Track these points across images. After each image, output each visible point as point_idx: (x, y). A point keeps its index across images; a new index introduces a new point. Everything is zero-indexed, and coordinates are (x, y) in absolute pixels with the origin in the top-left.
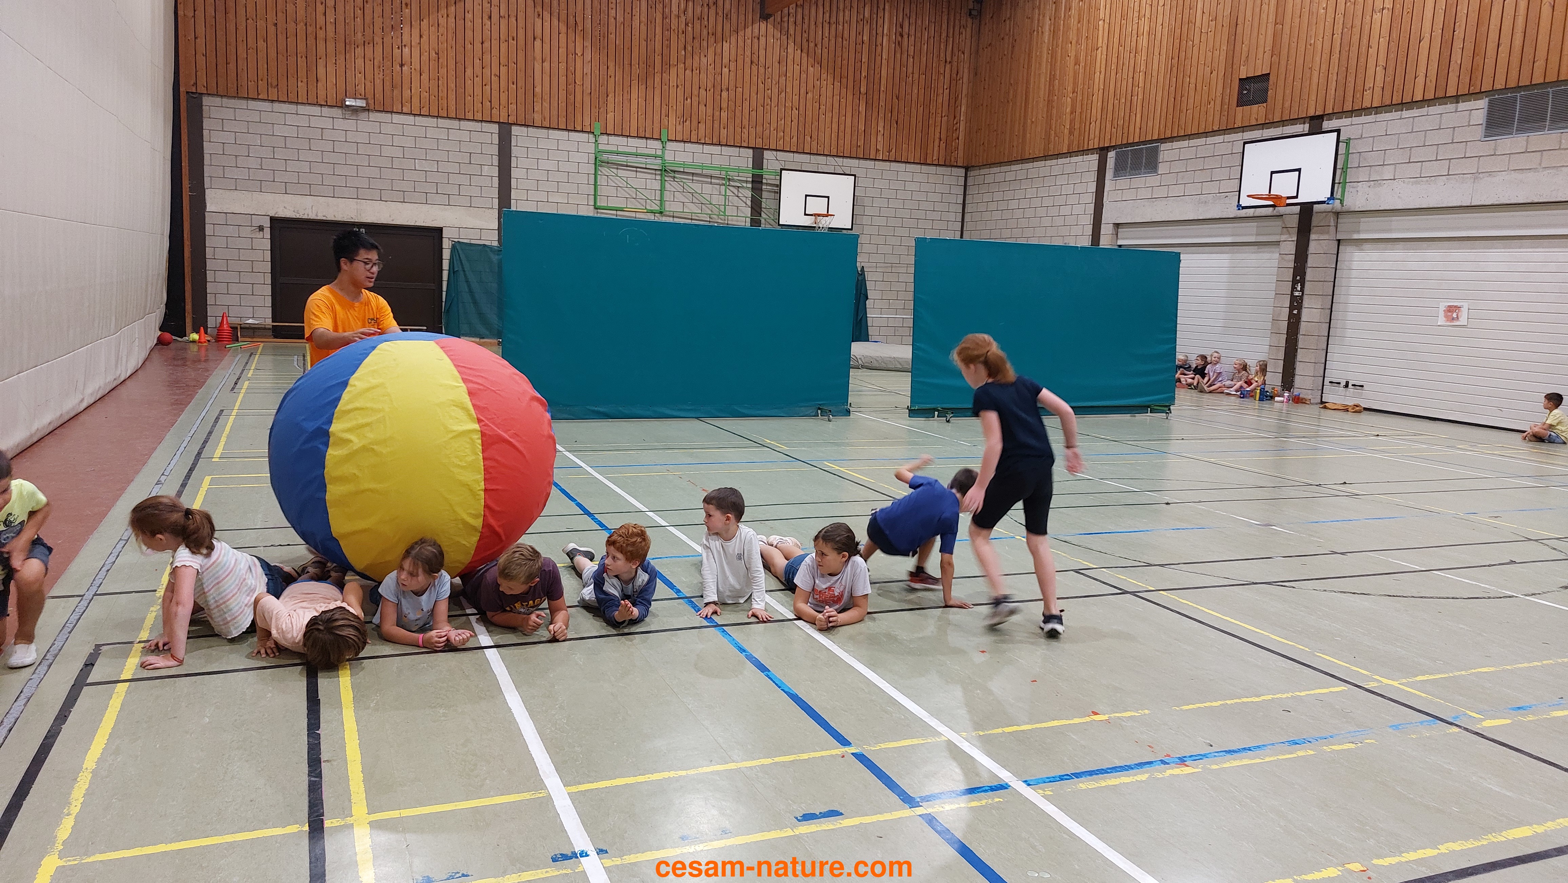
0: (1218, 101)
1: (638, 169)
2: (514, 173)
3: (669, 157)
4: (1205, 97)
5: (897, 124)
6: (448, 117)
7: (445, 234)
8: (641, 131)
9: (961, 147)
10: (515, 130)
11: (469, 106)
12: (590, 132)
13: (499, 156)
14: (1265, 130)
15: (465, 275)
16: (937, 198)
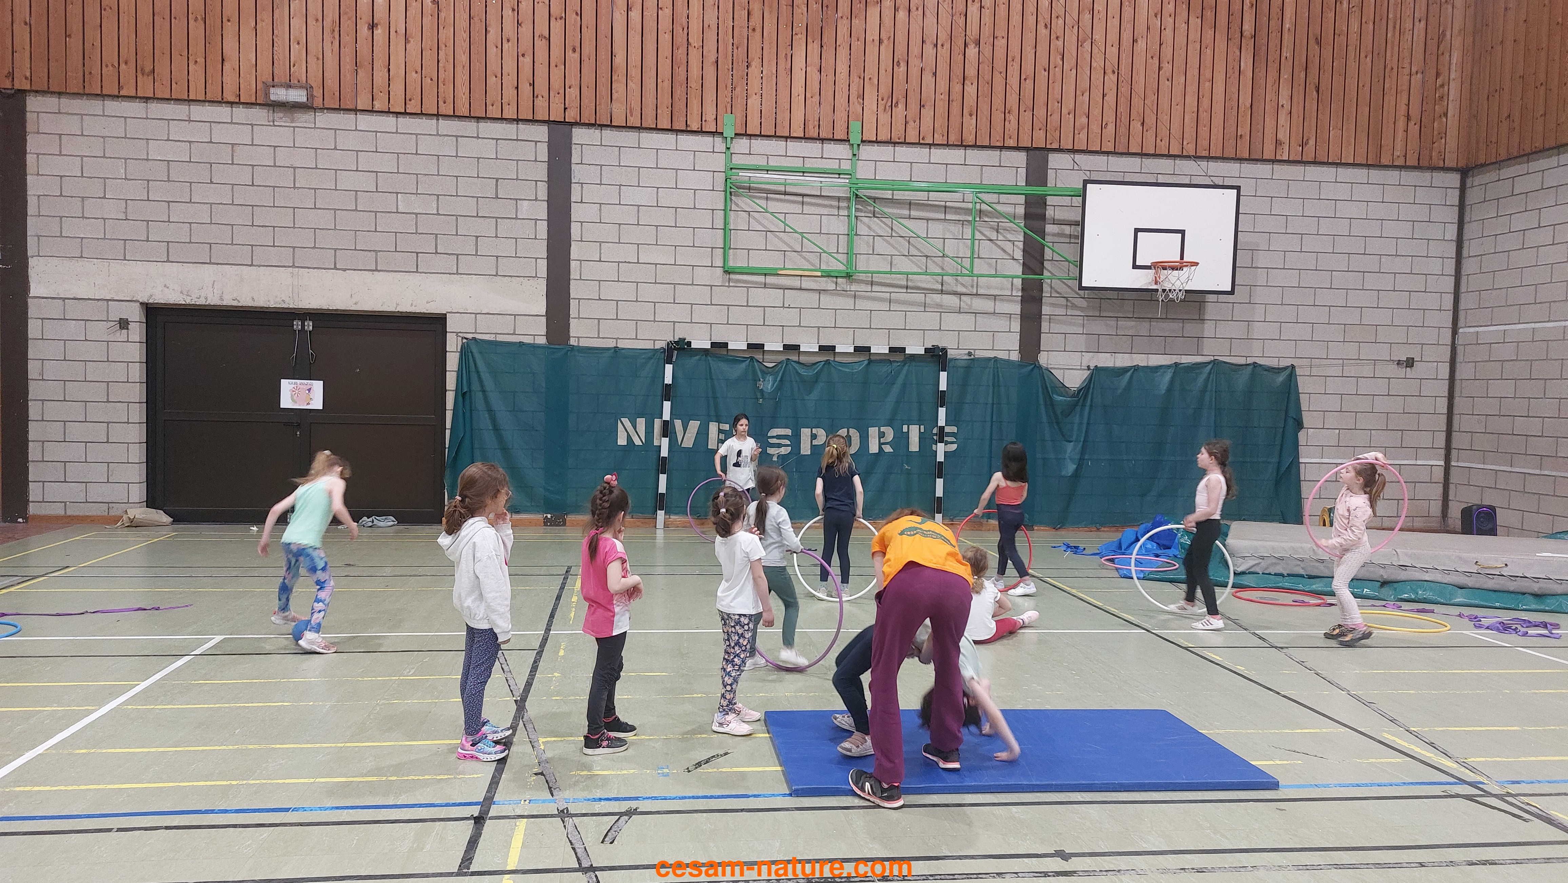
1: (806, 199)
2: (577, 212)
3: (864, 172)
5: (1318, 92)
6: (454, 116)
7: (451, 325)
8: (811, 127)
9: (1452, 133)
10: (579, 135)
11: (493, 94)
12: (716, 132)
13: (549, 182)
15: (486, 398)
16: (1405, 230)
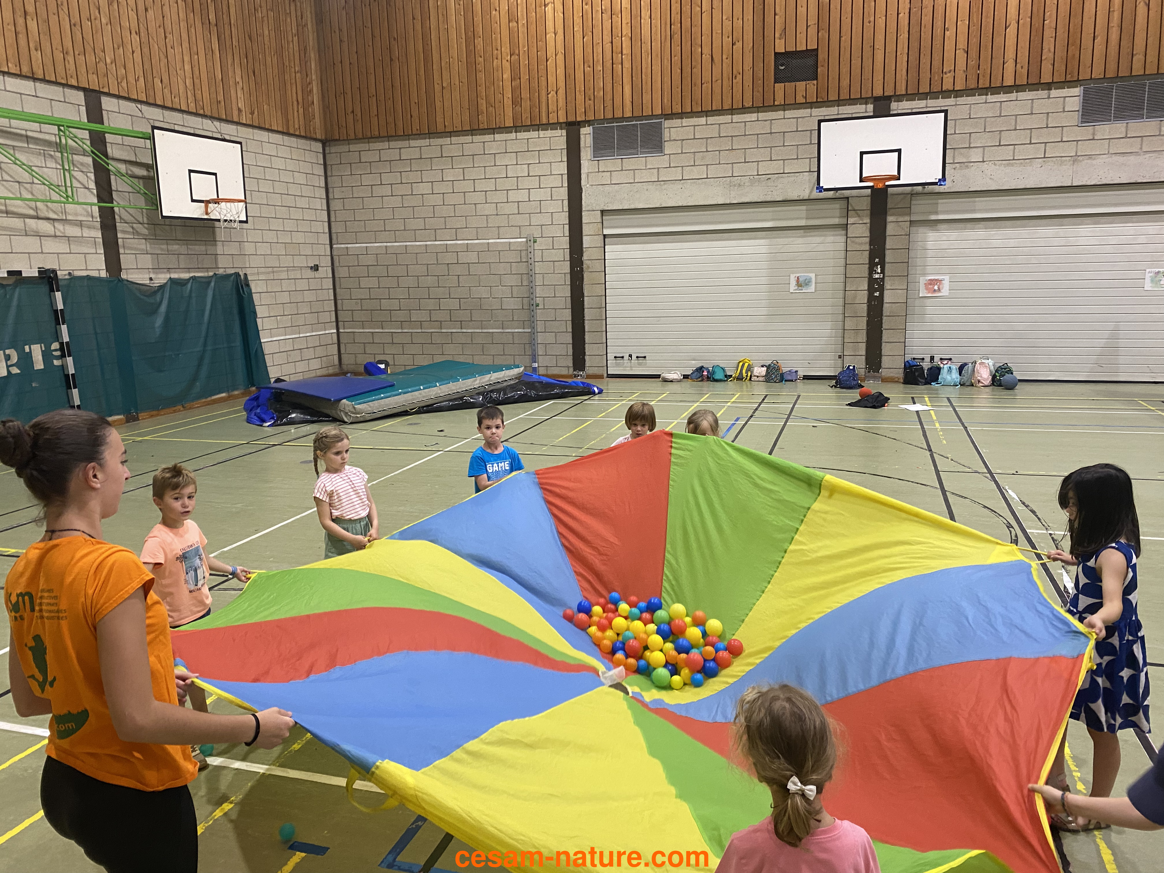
0: (748, 74)
4: (728, 70)
5: (254, 75)
9: (317, 117)
16: (303, 179)
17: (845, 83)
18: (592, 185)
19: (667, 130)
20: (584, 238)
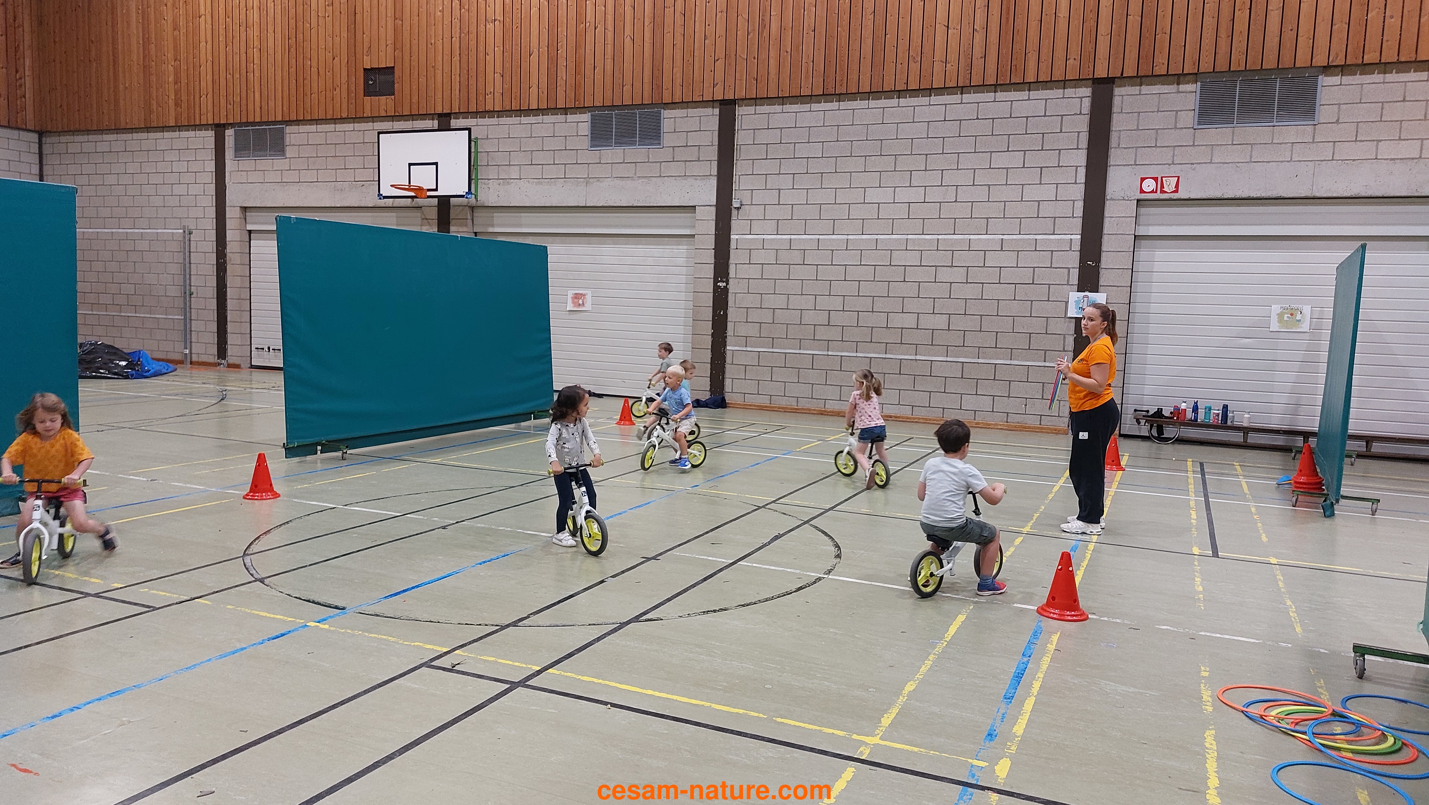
0: (344, 87)
4: (329, 82)
14: (394, 122)
17: (415, 100)
18: (234, 183)
19: (288, 135)
20: (228, 232)
